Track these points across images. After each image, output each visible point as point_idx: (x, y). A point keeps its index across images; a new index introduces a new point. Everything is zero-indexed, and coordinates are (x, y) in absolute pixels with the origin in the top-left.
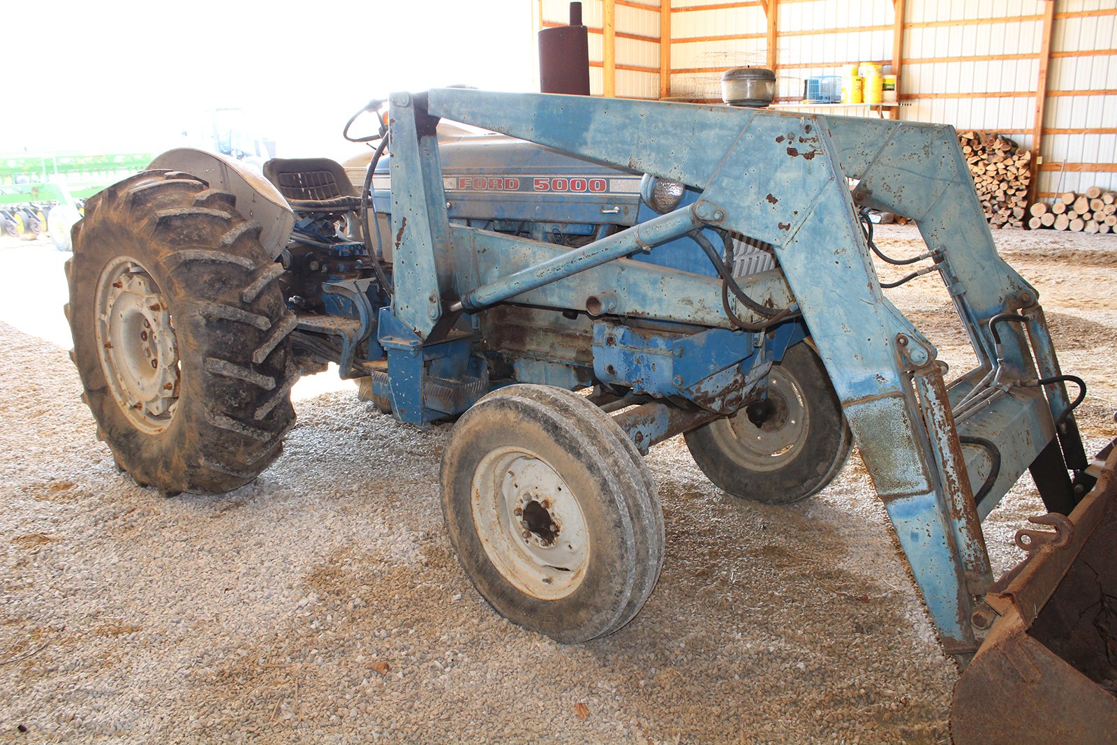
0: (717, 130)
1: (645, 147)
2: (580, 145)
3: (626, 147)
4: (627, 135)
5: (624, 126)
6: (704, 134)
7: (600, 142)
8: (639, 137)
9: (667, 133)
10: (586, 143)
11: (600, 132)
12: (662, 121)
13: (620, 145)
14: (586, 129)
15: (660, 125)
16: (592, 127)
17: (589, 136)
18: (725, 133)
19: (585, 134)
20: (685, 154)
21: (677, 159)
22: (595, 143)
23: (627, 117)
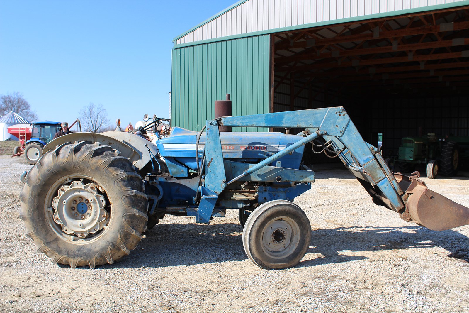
0: (320, 114)
1: (301, 121)
2: (281, 124)
3: (296, 122)
4: (295, 119)
5: (294, 117)
6: (317, 115)
7: (288, 123)
8: (299, 119)
9: (307, 117)
10: (283, 124)
11: (287, 120)
12: (305, 114)
13: (294, 122)
14: (283, 120)
15: (304, 115)
16: (284, 119)
17: (284, 122)
18: (322, 114)
19: (282, 121)
20: (313, 121)
21: (310, 122)
22: (286, 123)
23: (295, 115)
